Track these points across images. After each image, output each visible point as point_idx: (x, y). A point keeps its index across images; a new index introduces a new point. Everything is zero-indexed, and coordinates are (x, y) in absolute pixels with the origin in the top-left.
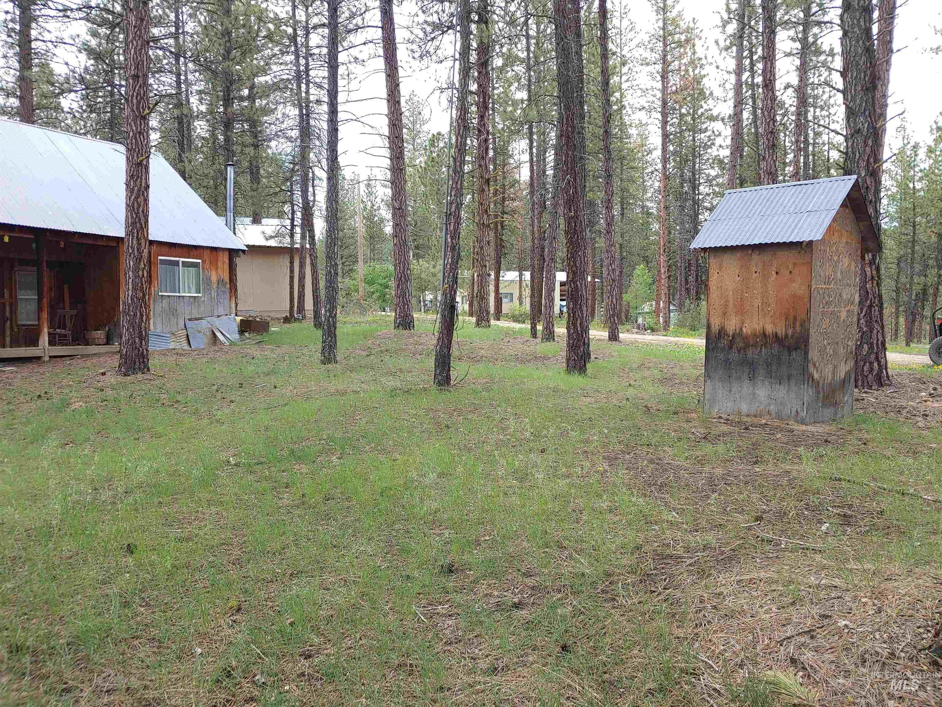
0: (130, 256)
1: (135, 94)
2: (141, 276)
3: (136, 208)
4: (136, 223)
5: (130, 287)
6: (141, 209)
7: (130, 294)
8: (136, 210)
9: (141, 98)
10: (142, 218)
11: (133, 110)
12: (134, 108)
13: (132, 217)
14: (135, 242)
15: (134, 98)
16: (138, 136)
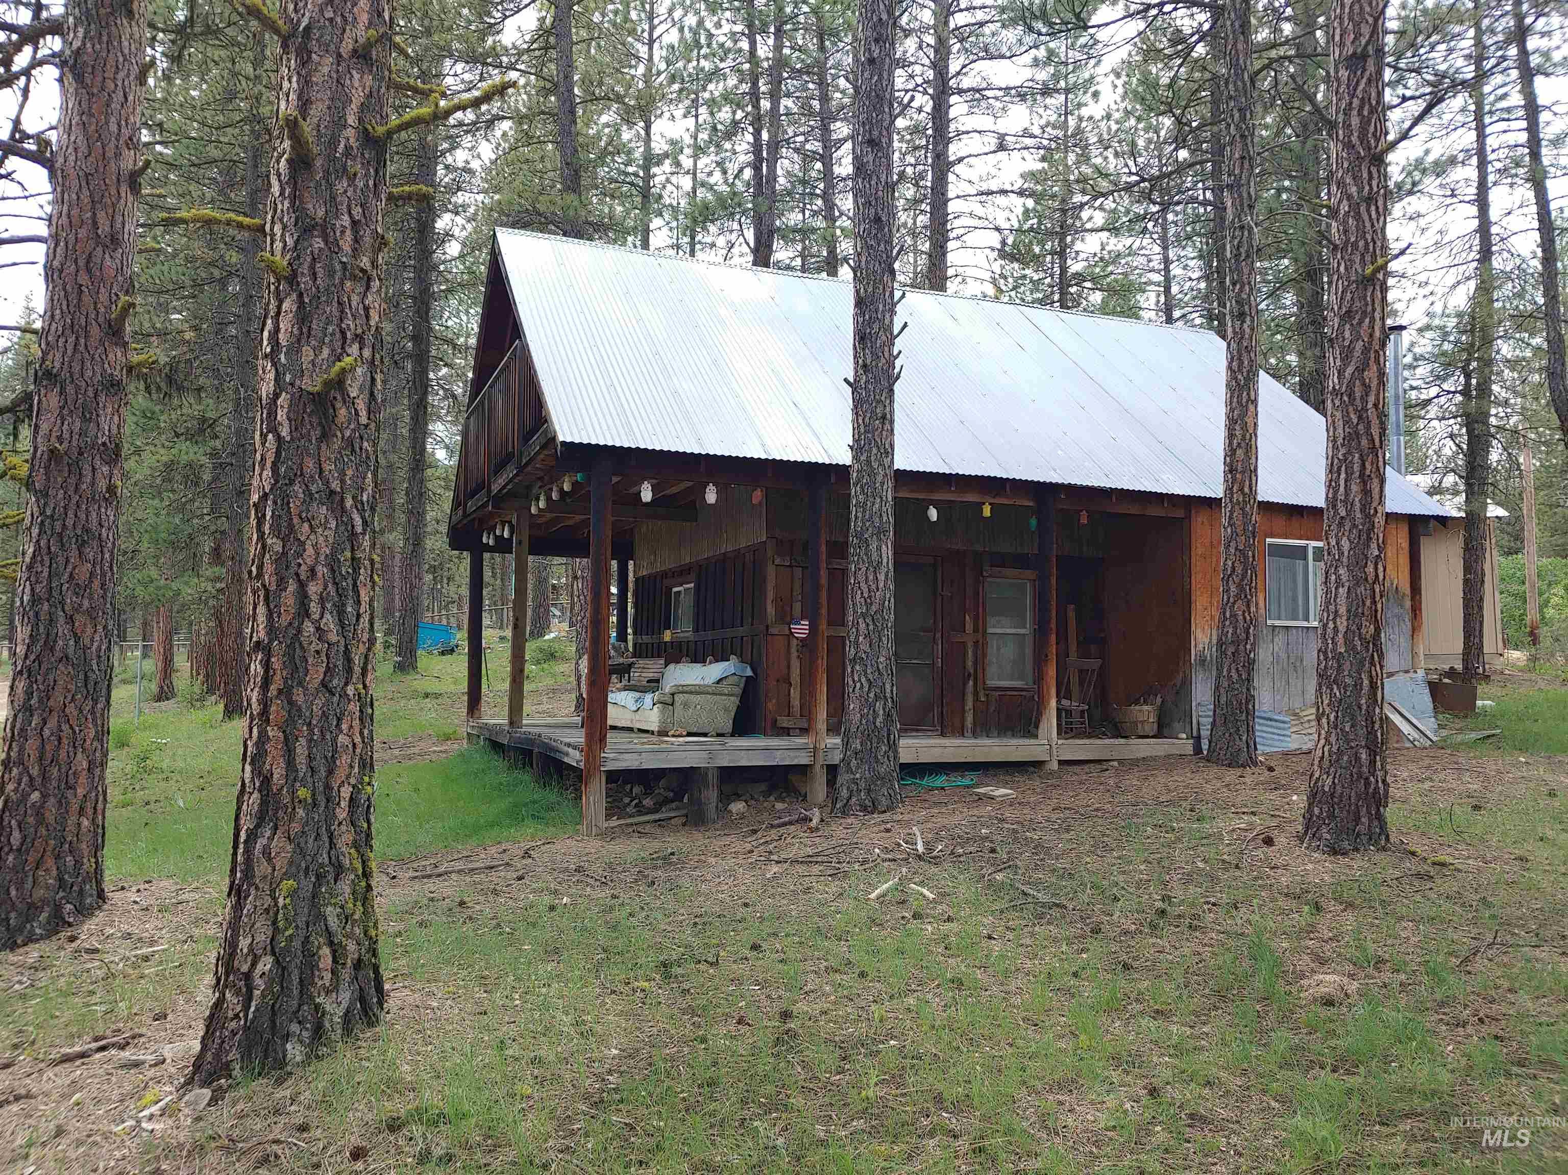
0: (1341, 524)
1: (1356, 102)
2: (1371, 579)
3: (1358, 395)
4: (1357, 434)
5: (1343, 610)
6: (1372, 399)
7: (1342, 629)
8: (1358, 402)
9: (1371, 112)
10: (1375, 422)
11: (1349, 146)
12: (1354, 139)
13: (1347, 422)
14: (1355, 488)
15: (1355, 112)
16: (1363, 209)
